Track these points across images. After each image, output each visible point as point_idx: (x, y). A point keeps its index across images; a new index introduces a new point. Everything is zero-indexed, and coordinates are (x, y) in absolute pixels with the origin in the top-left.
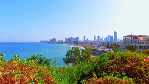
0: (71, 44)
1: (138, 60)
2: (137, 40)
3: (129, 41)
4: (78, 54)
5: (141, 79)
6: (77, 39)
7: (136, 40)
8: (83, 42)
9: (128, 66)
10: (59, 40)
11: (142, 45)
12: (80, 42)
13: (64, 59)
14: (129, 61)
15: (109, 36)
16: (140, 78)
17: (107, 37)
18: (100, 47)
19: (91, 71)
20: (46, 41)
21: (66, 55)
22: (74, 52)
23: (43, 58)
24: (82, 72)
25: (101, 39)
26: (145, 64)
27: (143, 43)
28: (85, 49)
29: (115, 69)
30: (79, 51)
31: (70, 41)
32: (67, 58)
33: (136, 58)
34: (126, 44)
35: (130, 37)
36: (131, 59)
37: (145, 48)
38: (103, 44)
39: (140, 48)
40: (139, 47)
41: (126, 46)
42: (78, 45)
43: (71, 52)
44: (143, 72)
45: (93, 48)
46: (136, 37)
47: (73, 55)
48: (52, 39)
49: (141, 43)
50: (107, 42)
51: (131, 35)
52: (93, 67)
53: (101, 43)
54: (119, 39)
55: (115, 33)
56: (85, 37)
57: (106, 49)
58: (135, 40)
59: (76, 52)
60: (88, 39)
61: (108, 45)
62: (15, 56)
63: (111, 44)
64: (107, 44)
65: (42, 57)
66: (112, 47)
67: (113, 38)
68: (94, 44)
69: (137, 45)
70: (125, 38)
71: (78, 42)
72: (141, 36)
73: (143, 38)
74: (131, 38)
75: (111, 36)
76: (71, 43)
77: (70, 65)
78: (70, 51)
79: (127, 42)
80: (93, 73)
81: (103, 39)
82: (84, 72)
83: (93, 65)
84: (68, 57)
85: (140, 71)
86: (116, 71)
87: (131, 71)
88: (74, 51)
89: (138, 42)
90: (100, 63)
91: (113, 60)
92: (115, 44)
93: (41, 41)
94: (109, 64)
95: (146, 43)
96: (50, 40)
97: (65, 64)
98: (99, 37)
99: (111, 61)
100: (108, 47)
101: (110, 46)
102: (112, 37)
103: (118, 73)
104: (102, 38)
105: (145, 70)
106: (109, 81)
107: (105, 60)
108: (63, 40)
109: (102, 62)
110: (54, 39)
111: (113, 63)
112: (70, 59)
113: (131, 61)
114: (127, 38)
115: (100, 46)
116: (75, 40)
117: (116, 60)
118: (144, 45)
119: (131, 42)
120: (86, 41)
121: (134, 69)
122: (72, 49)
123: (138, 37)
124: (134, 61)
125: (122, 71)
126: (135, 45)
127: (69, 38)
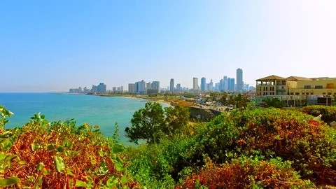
0: (143, 96)
1: (297, 124)
2: (285, 88)
3: (269, 89)
4: (159, 118)
5: (304, 163)
6: (156, 84)
7: (283, 87)
8: (168, 91)
9: (277, 137)
10: (114, 88)
11: (295, 97)
12: (162, 92)
13: (127, 130)
14: (279, 128)
15: (225, 77)
16: (302, 161)
17: (221, 81)
18: (207, 103)
19: (197, 150)
20: (83, 90)
21: (133, 121)
22: (150, 114)
23: (80, 128)
24: (175, 155)
25: (208, 84)
26: (311, 134)
27: (297, 94)
28: (173, 107)
29: (251, 145)
30: (162, 111)
31: (139, 90)
32: (135, 127)
33: (292, 122)
34: (262, 96)
35: (270, 80)
36: (282, 124)
37: (301, 104)
38: (213, 96)
39: (291, 103)
40: (289, 101)
41: (263, 101)
42: (158, 99)
43: (144, 115)
44: (306, 149)
45: (191, 105)
46: (284, 82)
47: (149, 120)
48: (97, 85)
49: (292, 94)
50: (222, 91)
51: (273, 76)
52: (202, 142)
53: (208, 93)
54: (248, 85)
55: (239, 72)
56: (172, 80)
57: (220, 108)
58: (280, 87)
59: (155, 115)
60: (179, 85)
61: (224, 98)
62: (36, 115)
63: (231, 97)
64: (221, 96)
65: (77, 126)
66: (231, 102)
67: (236, 83)
68: (193, 97)
69: (285, 97)
70: (260, 83)
71: (157, 91)
72: (293, 79)
73: (296, 82)
74: (272, 83)
75: (231, 78)
76: (141, 94)
77: (142, 142)
78: (140, 111)
79: (265, 92)
80: (204, 155)
81: (214, 86)
82: (182, 154)
83: (202, 139)
84: (137, 126)
85: (301, 147)
86: (253, 148)
87: (284, 148)
88: (150, 110)
89: (286, 92)
90: (216, 133)
91: (244, 128)
92: (240, 95)
93: (71, 90)
94: (237, 135)
95: (303, 94)
96: (94, 87)
97: (131, 141)
98: (203, 80)
99: (240, 128)
100: (223, 102)
101: (229, 101)
102: (233, 80)
103: (258, 152)
104: (211, 83)
105: (310, 145)
106: (245, 166)
107: (226, 126)
108: (122, 87)
109: (220, 132)
110: (102, 86)
111: (244, 132)
112: (142, 129)
113: (282, 127)
114: (264, 83)
115: (207, 101)
116: (150, 88)
117: (252, 127)
118: (299, 97)
119: (272, 92)
120: (175, 90)
121: (289, 143)
122: (146, 106)
123: (288, 82)
124: (288, 128)
125: (266, 148)
126: (280, 98)
127: (137, 83)
